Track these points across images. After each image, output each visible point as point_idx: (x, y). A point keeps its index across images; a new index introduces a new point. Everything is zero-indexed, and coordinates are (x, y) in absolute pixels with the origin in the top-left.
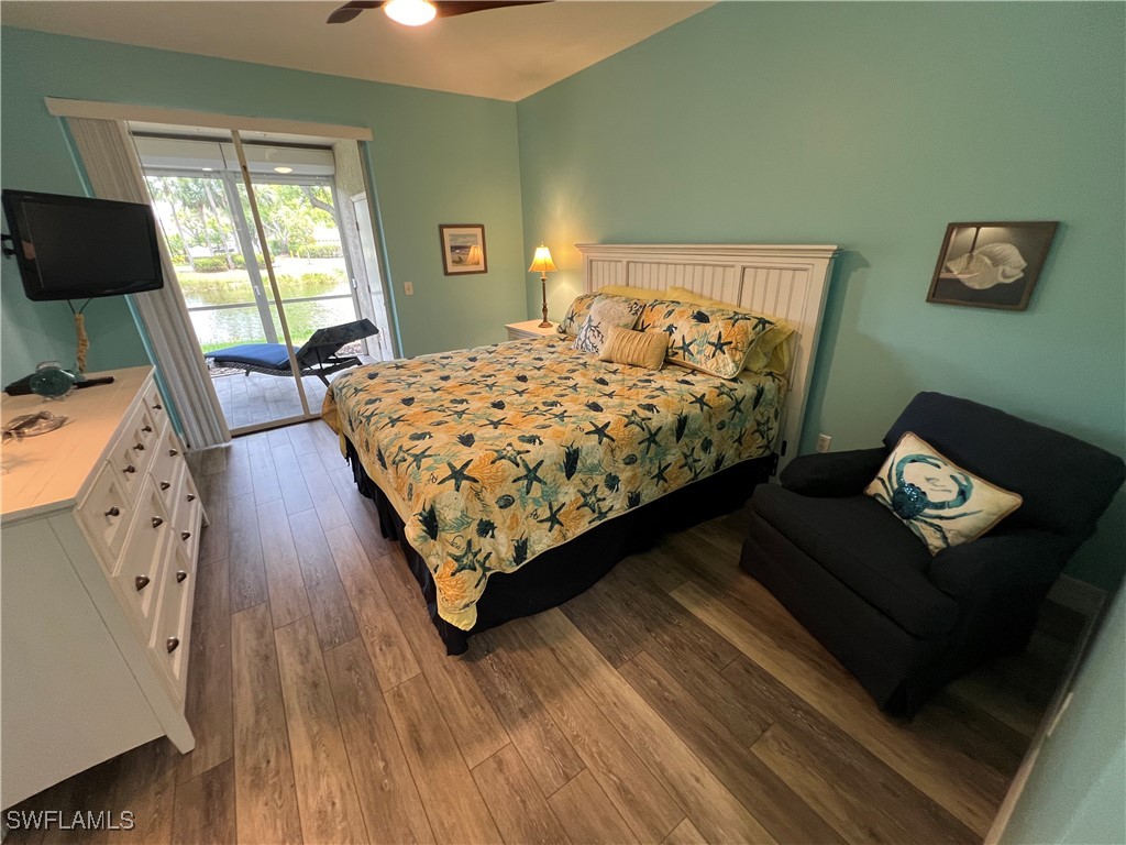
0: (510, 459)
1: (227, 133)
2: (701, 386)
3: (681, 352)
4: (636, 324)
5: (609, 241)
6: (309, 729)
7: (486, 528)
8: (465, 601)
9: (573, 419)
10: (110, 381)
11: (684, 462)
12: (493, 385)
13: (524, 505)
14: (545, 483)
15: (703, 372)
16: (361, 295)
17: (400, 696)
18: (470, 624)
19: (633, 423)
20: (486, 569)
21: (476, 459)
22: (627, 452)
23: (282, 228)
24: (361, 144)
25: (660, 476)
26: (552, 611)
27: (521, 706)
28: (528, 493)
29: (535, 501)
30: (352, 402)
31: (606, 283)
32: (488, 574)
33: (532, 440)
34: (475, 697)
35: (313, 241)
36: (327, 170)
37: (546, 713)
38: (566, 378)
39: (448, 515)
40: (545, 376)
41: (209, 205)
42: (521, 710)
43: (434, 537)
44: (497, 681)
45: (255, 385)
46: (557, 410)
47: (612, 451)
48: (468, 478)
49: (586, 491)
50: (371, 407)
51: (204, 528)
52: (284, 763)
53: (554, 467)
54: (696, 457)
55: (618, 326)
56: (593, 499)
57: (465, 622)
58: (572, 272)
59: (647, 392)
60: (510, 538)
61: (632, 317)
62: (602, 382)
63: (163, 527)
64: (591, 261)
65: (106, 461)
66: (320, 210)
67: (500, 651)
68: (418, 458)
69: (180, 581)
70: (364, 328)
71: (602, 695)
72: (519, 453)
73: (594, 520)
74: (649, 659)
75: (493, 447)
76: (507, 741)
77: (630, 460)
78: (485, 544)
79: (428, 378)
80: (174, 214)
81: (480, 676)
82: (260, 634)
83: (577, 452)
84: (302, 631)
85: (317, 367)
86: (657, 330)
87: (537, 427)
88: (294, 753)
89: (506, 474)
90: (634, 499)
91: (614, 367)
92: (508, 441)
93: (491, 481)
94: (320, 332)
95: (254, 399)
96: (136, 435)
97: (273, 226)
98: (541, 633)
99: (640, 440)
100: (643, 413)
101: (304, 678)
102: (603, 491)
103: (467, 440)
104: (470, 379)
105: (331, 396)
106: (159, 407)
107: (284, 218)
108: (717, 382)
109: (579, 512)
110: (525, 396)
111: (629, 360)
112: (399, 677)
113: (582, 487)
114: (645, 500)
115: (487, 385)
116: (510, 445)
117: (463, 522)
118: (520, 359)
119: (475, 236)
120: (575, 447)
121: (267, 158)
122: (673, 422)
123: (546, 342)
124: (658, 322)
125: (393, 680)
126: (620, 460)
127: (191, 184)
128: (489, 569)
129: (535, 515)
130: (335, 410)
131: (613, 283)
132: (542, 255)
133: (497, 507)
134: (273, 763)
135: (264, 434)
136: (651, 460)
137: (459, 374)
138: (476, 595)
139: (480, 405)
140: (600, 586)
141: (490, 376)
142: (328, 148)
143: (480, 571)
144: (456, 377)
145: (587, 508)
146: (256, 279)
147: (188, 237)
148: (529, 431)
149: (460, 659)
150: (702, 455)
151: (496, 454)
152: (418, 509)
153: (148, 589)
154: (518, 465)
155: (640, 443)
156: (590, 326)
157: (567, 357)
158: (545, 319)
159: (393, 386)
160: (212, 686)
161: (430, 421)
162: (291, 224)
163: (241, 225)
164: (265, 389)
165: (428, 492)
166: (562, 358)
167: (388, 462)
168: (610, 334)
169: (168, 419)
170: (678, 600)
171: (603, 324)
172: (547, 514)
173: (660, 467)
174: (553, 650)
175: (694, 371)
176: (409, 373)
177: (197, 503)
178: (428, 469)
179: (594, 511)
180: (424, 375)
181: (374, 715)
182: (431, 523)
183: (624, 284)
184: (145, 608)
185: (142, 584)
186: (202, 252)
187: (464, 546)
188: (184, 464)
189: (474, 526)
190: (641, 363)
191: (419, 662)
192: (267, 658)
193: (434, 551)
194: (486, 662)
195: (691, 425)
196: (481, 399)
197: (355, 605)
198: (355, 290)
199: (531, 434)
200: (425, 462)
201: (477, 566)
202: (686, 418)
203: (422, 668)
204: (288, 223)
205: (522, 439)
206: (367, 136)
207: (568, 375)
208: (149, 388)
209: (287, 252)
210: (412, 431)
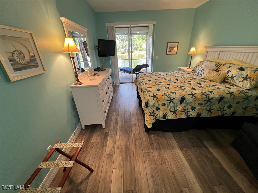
0: (167, 96)
1: (129, 26)
2: (233, 89)
3: (230, 79)
4: (217, 69)
5: (215, 45)
6: (120, 133)
7: (158, 109)
8: (150, 122)
9: (186, 91)
10: (105, 70)
11: (219, 109)
12: (169, 80)
13: (168, 107)
14: (174, 103)
15: (236, 86)
16: (148, 59)
17: (135, 135)
18: (150, 127)
19: (204, 95)
20: (156, 118)
21: (159, 94)
22: (200, 102)
23: (137, 45)
24: (154, 25)
25: (210, 111)
26: (169, 133)
27: (156, 147)
28: (169, 104)
29: (171, 107)
30: (139, 79)
31: (211, 58)
32: (156, 119)
33: (173, 93)
34: (148, 141)
35: (142, 47)
36: (146, 31)
37: (161, 151)
38: (189, 81)
39: (151, 104)
40: (183, 80)
41: (125, 40)
42: (156, 148)
43: (147, 107)
44: (153, 140)
45: (125, 75)
46: (183, 88)
47: (195, 100)
48: (156, 97)
49: (185, 108)
50: (142, 81)
51: (113, 97)
52: (115, 136)
53: (177, 100)
54: (224, 109)
55: (210, 69)
56: (186, 111)
57: (149, 126)
58: (201, 54)
59: (213, 88)
60: (163, 113)
61: (216, 67)
62: (200, 84)
63: (107, 94)
64: (208, 51)
65: (102, 81)
66: (144, 41)
67: (155, 136)
68: (148, 91)
69: (108, 103)
70: (146, 66)
71: (175, 154)
72: (169, 95)
73: (185, 116)
74: (190, 152)
75: (164, 93)
76: (151, 152)
77: (200, 104)
78: (157, 112)
79: (155, 77)
80: (120, 43)
81: (150, 138)
82: (117, 116)
83: (185, 98)
84: (122, 118)
85: (136, 73)
86: (223, 72)
87: (176, 91)
88: (117, 135)
89: (165, 99)
90: (199, 115)
91: (205, 80)
92: (168, 92)
93: (161, 99)
94: (138, 66)
95: (124, 77)
96: (107, 79)
97: (135, 44)
98: (165, 136)
99: (205, 100)
100: (208, 93)
101: (121, 125)
102: (190, 110)
103: (159, 90)
104: (164, 78)
105: (136, 78)
106: (110, 75)
107: (137, 42)
108: (241, 89)
109: (182, 113)
110: (176, 84)
111: (211, 79)
112: (135, 132)
113: (184, 107)
114: (203, 116)
115: (168, 80)
116: (168, 93)
117: (153, 106)
118: (178, 75)
119: (176, 45)
120: (184, 97)
121: (136, 30)
122: (218, 97)
123: (187, 72)
124: (224, 70)
125: (134, 132)
126: (197, 104)
127: (123, 37)
128: (157, 118)
129: (170, 110)
130: (136, 81)
131: (213, 57)
132: (193, 49)
133: (161, 105)
134: (114, 135)
135: (125, 84)
136: (207, 106)
137: (162, 77)
138: (153, 122)
139: (164, 84)
140: (184, 133)
141: (169, 78)
142: (148, 26)
143: (154, 117)
144: (161, 77)
145: (184, 112)
146: (129, 55)
147: (121, 47)
148: (174, 91)
149: (147, 134)
150: (227, 109)
151: (164, 94)
152: (145, 101)
153: (104, 102)
154: (168, 98)
155: (205, 101)
156: (201, 69)
157: (191, 77)
158: (190, 67)
159: (147, 77)
160: (109, 121)
161: (152, 85)
162: (138, 44)
163: (129, 44)
164: (127, 76)
165: (148, 98)
166: (190, 76)
167: (142, 91)
168: (207, 72)
169: (111, 78)
170: (205, 144)
171: (205, 69)
172: (173, 110)
173: (210, 109)
174: (167, 141)
175: (233, 85)
176: (152, 75)
177: (112, 93)
178: (149, 94)
179: (186, 114)
180: (155, 76)
181: (130, 136)
182: (147, 104)
183: (217, 58)
184: (103, 105)
185: (103, 101)
186: (122, 50)
187: (152, 111)
188: (112, 86)
189: (155, 108)
190: (214, 81)
191: (139, 131)
192: (116, 120)
193: (146, 110)
194: (152, 136)
195: (225, 100)
196: (165, 83)
197: (131, 117)
198: (147, 58)
199: (174, 92)
200: (149, 92)
201: (154, 116)
202: (223, 97)
203: (140, 132)
204: (138, 43)
205: (171, 92)
206: (155, 23)
207: (190, 81)
208: (110, 72)
209: (137, 50)
210: (148, 86)
